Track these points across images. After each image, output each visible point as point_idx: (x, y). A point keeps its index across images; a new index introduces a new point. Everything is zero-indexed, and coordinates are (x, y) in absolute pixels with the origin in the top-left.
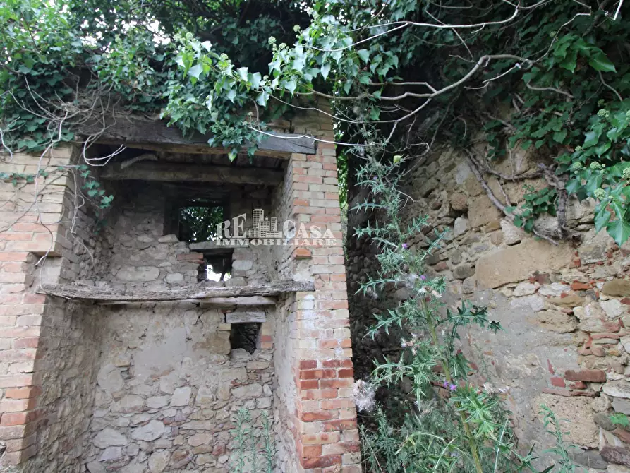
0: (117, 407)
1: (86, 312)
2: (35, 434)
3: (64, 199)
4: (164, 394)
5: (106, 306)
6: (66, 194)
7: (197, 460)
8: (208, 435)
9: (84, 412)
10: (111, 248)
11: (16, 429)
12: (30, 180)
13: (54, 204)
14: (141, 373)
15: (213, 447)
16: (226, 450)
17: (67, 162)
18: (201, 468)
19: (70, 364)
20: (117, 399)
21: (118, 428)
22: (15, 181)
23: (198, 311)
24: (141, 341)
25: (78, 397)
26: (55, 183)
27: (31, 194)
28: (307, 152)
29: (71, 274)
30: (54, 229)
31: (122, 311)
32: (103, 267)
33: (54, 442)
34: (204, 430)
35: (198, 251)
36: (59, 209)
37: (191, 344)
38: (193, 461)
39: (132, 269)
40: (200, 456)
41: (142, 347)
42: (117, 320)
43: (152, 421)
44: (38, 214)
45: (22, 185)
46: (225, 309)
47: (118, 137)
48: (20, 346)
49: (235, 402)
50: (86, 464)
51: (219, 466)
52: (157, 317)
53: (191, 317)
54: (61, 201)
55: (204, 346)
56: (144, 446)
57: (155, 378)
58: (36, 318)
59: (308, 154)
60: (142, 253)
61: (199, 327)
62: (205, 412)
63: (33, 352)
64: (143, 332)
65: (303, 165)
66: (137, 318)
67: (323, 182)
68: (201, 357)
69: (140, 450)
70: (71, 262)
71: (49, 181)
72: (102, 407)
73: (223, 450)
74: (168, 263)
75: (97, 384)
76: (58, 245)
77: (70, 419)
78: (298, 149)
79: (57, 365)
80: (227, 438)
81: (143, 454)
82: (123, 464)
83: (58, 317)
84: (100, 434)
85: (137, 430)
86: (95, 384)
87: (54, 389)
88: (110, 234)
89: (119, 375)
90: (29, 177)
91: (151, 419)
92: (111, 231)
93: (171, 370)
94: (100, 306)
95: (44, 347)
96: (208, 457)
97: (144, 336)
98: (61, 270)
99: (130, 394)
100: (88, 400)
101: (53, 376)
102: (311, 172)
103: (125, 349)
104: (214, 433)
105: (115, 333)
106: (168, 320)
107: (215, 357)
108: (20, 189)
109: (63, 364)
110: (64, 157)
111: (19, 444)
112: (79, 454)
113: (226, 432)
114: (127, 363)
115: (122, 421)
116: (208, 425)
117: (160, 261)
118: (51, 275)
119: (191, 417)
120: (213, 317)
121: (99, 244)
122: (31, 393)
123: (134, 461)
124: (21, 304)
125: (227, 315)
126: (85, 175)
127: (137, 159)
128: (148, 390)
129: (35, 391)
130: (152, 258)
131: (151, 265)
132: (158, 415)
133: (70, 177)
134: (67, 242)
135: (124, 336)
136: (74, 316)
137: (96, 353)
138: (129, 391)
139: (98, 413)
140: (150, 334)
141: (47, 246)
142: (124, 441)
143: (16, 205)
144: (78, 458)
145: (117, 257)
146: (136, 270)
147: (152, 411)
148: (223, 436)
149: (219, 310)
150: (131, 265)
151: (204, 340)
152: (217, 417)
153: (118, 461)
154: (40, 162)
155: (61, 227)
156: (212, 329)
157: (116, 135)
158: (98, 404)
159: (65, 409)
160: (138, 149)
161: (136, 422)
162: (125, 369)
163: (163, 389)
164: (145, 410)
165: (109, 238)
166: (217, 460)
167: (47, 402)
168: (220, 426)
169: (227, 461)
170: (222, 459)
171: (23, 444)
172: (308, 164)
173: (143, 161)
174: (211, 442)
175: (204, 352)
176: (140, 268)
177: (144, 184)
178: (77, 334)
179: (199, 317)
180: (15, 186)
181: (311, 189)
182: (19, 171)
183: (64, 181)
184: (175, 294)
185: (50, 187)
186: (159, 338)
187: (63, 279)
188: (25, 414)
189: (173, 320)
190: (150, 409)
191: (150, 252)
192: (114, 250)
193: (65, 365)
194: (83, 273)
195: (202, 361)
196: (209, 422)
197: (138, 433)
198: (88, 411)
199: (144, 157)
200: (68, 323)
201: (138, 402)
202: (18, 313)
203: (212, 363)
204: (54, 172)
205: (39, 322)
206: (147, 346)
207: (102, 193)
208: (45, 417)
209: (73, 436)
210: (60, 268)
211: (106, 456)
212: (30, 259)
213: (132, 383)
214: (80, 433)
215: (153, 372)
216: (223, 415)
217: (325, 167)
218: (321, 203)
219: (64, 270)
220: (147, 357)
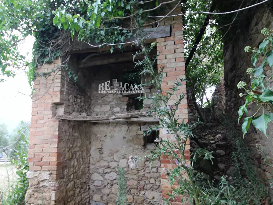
0: (98, 164)
1: (79, 125)
2: (62, 170)
3: (61, 81)
4: (116, 161)
5: (91, 123)
6: (61, 78)
7: (131, 191)
8: (135, 181)
9: (85, 165)
10: (90, 98)
11: (54, 168)
12: (49, 74)
13: (58, 82)
14: (106, 152)
15: (138, 187)
16: (143, 189)
17: (60, 64)
18: (133, 195)
19: (75, 146)
20: (98, 162)
21: (99, 173)
22: (45, 76)
23: (128, 125)
24: (105, 138)
25: (81, 159)
26: (57, 74)
27: (50, 80)
28: (165, 36)
29: (70, 110)
30: (59, 93)
31: (97, 125)
32: (87, 107)
33: (71, 174)
34: (133, 179)
35: (126, 96)
36: (60, 85)
37: (125, 140)
38: (129, 191)
39: (99, 106)
40: (132, 190)
41: (106, 140)
42: (95, 129)
43: (112, 172)
44: (53, 88)
45: (47, 77)
46: (140, 124)
47: (77, 49)
48: (53, 138)
49: (147, 168)
50: (89, 186)
51: (140, 195)
52: (111, 128)
53: (125, 128)
54: (60, 81)
55: (131, 141)
56: (109, 182)
57: (112, 154)
58: (56, 128)
59: (165, 37)
60: (103, 99)
61: (128, 132)
62: (134, 171)
63: (56, 140)
64: (105, 134)
65: (163, 44)
66: (102, 128)
67: (175, 52)
68: (130, 146)
69: (108, 183)
70: (69, 106)
71: (55, 73)
72: (93, 164)
73: (142, 189)
74: (114, 103)
75: (90, 155)
76: (60, 99)
77: (77, 167)
78: (159, 36)
79: (69, 145)
80: (144, 184)
81: (109, 185)
82: (102, 188)
83: (66, 127)
84: (93, 175)
85: (106, 175)
86: (89, 155)
87: (68, 155)
88: (89, 92)
89: (98, 152)
90: (49, 73)
92: (89, 90)
93: (117, 151)
94: (87, 123)
95: (61, 138)
96: (135, 191)
97: (106, 136)
98: (65, 109)
99: (103, 160)
100: (86, 161)
101: (67, 150)
102: (167, 48)
103: (99, 141)
104: (139, 181)
105: (95, 134)
106: (115, 129)
107: (136, 147)
108: (47, 79)
109: (71, 146)
110: (59, 63)
111: (55, 173)
112: (85, 181)
113: (143, 181)
114: (100, 147)
115: (101, 171)
116: (135, 177)
117: (110, 102)
118: (61, 111)
119: (127, 172)
120: (135, 128)
121: (82, 97)
122: (58, 155)
123: (106, 187)
124: (52, 123)
125: (141, 127)
126: (67, 69)
127: (88, 57)
128: (109, 159)
129: (59, 155)
130: (107, 101)
131: (106, 104)
132: (114, 170)
133: (62, 71)
134: (66, 97)
135: (98, 135)
136: (74, 127)
137: (88, 142)
138: (102, 159)
139: (92, 167)
140: (108, 135)
141: (58, 100)
142: (101, 178)
143: (46, 85)
144: (85, 182)
145: (93, 102)
146: (101, 107)
148: (142, 183)
149: (138, 125)
150: (99, 105)
151: (131, 138)
152: (139, 174)
153: (100, 186)
154: (52, 66)
155: (62, 92)
156: (134, 134)
157: (76, 49)
158: (91, 163)
159: (74, 162)
160: (86, 53)
161: (105, 171)
162: (100, 149)
163: (115, 159)
164: (109, 167)
165: (88, 93)
166: (140, 193)
167: (65, 159)
168: (141, 178)
169: (144, 194)
170: (142, 192)
171: (57, 172)
172: (166, 43)
173: (91, 58)
174: (137, 185)
175: (132, 144)
176: (102, 106)
177: (101, 66)
178: (76, 134)
179: (128, 128)
180: (45, 77)
181: (167, 58)
182: (46, 71)
183: (60, 73)
184: (103, 117)
185: (56, 76)
186: (112, 137)
187: (65, 112)
188: (56, 162)
189: (117, 129)
190: (111, 167)
191: (105, 98)
192: (92, 98)
193: (72, 146)
194: (76, 109)
195: (131, 148)
196: (135, 176)
197: (107, 176)
198: (87, 165)
199: (91, 56)
200: (71, 130)
201: (106, 164)
202: (51, 126)
203: (135, 149)
204: (57, 70)
205: (57, 129)
206: (107, 140)
207: (74, 76)
208: (65, 165)
209: (80, 173)
210: (64, 108)
211: (95, 183)
212: (53, 105)
213: (103, 155)
214: (84, 173)
215: (111, 152)
216: (141, 173)
217: (175, 43)
218: (173, 65)
219: (66, 109)
220: (108, 144)
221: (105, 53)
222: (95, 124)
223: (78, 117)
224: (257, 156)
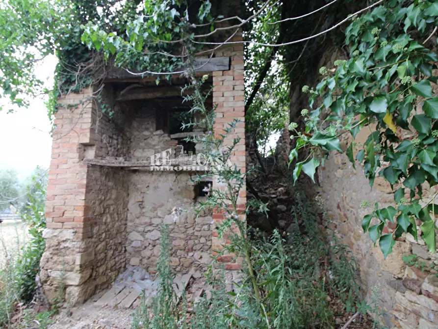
0: (137, 221)
1: (115, 173)
2: (90, 227)
3: (92, 115)
4: (160, 217)
5: (129, 170)
6: (92, 112)
7: (177, 253)
8: (183, 241)
9: (120, 222)
10: (130, 139)
11: (80, 224)
12: (76, 106)
13: (88, 117)
14: (148, 206)
15: (185, 248)
16: (192, 250)
17: (91, 95)
18: (179, 257)
19: (108, 198)
20: (138, 218)
21: (139, 232)
22: (70, 108)
23: (176, 174)
24: (147, 189)
25: (115, 214)
26: (87, 107)
27: (78, 114)
28: (223, 69)
29: (103, 153)
30: (88, 131)
31: (137, 173)
32: (125, 150)
33: (103, 233)
34: (180, 238)
35: (176, 139)
36: (90, 120)
37: (172, 192)
38: (175, 252)
39: (141, 150)
40: (179, 251)
41: (148, 192)
42: (135, 178)
43: (155, 230)
44: (80, 124)
45: (73, 110)
46: (191, 173)
47: (114, 77)
48: (79, 188)
49: (197, 226)
50: (125, 247)
51: (188, 257)
52: (154, 177)
53: (172, 177)
54: (90, 116)
55: (179, 193)
56: (151, 242)
57: (155, 209)
58: (84, 175)
59: (223, 71)
60: (146, 141)
61: (176, 183)
62: (181, 229)
63: (84, 190)
64: (147, 185)
65: (220, 79)
66: (144, 176)
67: (234, 89)
68: (178, 199)
69: (150, 244)
70: (102, 148)
71: (84, 106)
72: (131, 221)
73: (191, 250)
74: (159, 147)
75: (128, 210)
76: (90, 139)
77: (111, 224)
78: (216, 68)
79: (100, 197)
80: (193, 243)
81: (151, 246)
82: (141, 249)
83: (97, 174)
84: (131, 233)
85: (147, 234)
86: (126, 209)
87: (98, 209)
88: (128, 131)
89: (138, 206)
90: (75, 105)
91: (154, 230)
92: (128, 130)
93: (162, 205)
94: (125, 170)
95: (89, 188)
96: (182, 252)
97: (148, 186)
98: (96, 152)
99: (144, 216)
100: (122, 217)
101: (97, 203)
102: (226, 84)
103: (140, 193)
104: (187, 240)
105: (134, 184)
106: (160, 178)
107: (185, 200)
108: (73, 112)
109: (103, 198)
110: (89, 92)
111: (81, 230)
112: (120, 241)
113: (192, 241)
114: (141, 200)
115: (141, 229)
116: (182, 236)
117: (154, 146)
118: (91, 154)
119: (173, 230)
120: (184, 178)
121: (120, 137)
122: (85, 209)
123: (147, 249)
124: (78, 168)
125: (192, 176)
126: (99, 101)
127: (128, 88)
128: (152, 215)
129: (87, 209)
130: (150, 144)
131: (150, 148)
132: (157, 228)
133: (93, 103)
134: (97, 136)
135: (139, 186)
136: (107, 175)
137: (125, 195)
138: (143, 214)
139: (129, 224)
140: (152, 186)
141: (86, 140)
142: (142, 239)
143: (72, 120)
144: (120, 243)
145: (133, 144)
146: (143, 151)
147: (154, 225)
148: (191, 242)
149: (188, 174)
150: (140, 148)
151: (179, 190)
152: (188, 232)
153: (139, 247)
154: (80, 97)
155: (92, 130)
156: (184, 184)
157: (112, 76)
158: (129, 219)
159: (107, 218)
160: (125, 83)
161: (146, 230)
162: (141, 203)
163: (159, 214)
164: (151, 225)
165: (127, 134)
166: (188, 254)
167: (95, 214)
168: (189, 237)
169: (193, 256)
170: (191, 254)
171: (83, 230)
172: (223, 78)
173: (131, 89)
174: (184, 245)
175: (179, 197)
176: (145, 150)
178: (110, 184)
179: (176, 177)
180: (71, 110)
181: (225, 95)
182: (72, 102)
183: (90, 105)
184: (144, 163)
185: (85, 109)
186: (156, 188)
187: (96, 156)
188: (83, 218)
189: (163, 178)
190: (153, 224)
191: (149, 141)
192: (132, 140)
193: (105, 199)
194: (110, 153)
195: (179, 202)
196: (183, 234)
197: (148, 235)
198: (123, 222)
199: (131, 87)
200: (104, 178)
201: (147, 220)
202: (77, 172)
203: (184, 203)
204: (86, 101)
205: (85, 177)
206: (150, 192)
207: (109, 110)
208: (95, 221)
209: (115, 232)
210: (94, 151)
211: (133, 244)
212: (80, 146)
213: (144, 210)
214: (119, 232)
215: (154, 206)
216: (190, 231)
217: (235, 78)
218: (231, 104)
219: (97, 152)
220: (151, 198)
221: (149, 84)
222: (135, 171)
223: (113, 162)
224: (319, 212)
